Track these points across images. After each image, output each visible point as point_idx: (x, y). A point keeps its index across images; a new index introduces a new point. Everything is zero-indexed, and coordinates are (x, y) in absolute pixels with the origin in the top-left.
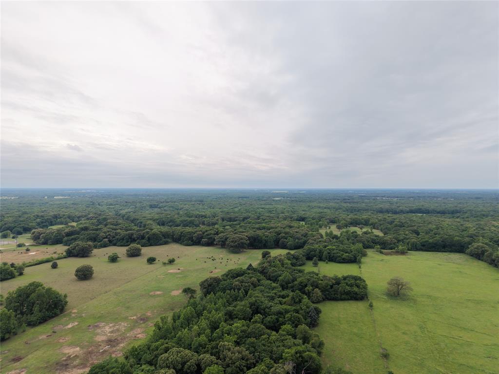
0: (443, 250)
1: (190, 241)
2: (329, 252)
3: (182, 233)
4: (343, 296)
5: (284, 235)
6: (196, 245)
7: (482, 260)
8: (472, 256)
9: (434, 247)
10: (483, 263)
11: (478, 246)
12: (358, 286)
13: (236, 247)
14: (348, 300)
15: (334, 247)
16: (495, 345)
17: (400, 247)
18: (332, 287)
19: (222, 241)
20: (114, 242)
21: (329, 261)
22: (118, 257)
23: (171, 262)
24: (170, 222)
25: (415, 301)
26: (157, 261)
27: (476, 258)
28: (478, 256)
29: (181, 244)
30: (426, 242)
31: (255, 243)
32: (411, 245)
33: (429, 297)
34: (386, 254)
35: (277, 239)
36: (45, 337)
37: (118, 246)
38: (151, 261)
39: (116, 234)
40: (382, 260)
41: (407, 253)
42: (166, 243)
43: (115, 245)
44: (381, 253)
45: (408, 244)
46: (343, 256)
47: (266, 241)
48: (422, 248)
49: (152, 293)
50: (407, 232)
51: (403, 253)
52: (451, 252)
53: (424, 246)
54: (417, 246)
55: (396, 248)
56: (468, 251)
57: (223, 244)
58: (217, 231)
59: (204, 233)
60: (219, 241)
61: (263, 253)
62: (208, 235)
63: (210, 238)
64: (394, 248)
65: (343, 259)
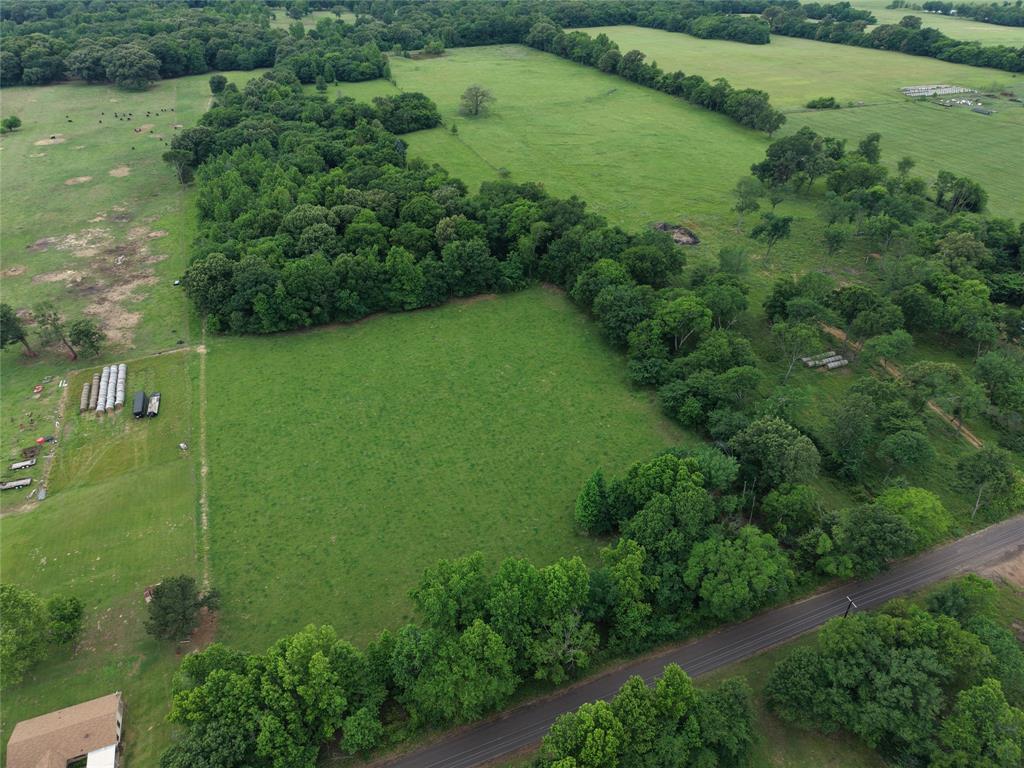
0: (492, 41)
2: (333, 63)
4: (412, 125)
5: (218, 40)
7: (547, 51)
8: (531, 46)
9: (478, 37)
10: (549, 54)
11: (543, 28)
12: (425, 107)
13: (136, 76)
16: (598, 142)
17: (433, 44)
19: (88, 68)
23: (13, 125)
25: (500, 116)
27: (538, 48)
28: (541, 45)
30: (467, 29)
31: (171, 67)
32: (445, 38)
33: (512, 108)
34: (416, 58)
35: (207, 51)
40: (417, 69)
41: (443, 52)
44: (407, 56)
45: (440, 36)
46: (361, 69)
47: (189, 58)
48: (463, 41)
50: (425, 15)
51: (437, 53)
52: (501, 43)
53: (463, 37)
54: (455, 37)
55: (425, 46)
56: (529, 38)
57: (95, 75)
58: (47, 44)
59: (17, 54)
60: (79, 69)
62: (31, 57)
63: (47, 64)
64: (422, 47)
65: (362, 73)
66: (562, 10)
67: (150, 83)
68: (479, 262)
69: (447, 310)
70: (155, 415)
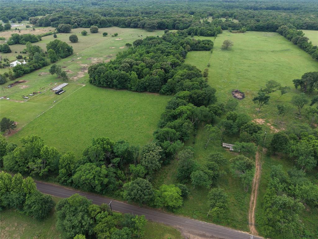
0: (266, 30)
1: (124, 25)
2: (201, 30)
3: (119, 20)
4: (201, 49)
5: (178, 21)
6: (128, 27)
7: (283, 35)
8: (279, 33)
9: (262, 29)
13: (150, 28)
14: (203, 50)
15: (204, 28)
17: (243, 29)
18: (196, 44)
19: (143, 25)
20: (81, 25)
21: (200, 35)
22: (87, 33)
23: (116, 35)
24: (109, 14)
26: (108, 35)
27: (281, 34)
29: (119, 27)
30: (258, 25)
31: (161, 26)
34: (233, 33)
35: (174, 24)
36: (70, 61)
37: (83, 28)
38: (105, 34)
39: (81, 20)
41: (245, 32)
42: (110, 26)
43: (81, 27)
44: (231, 32)
45: (248, 27)
46: (208, 33)
47: (168, 25)
49: (110, 48)
51: (243, 32)
52: (270, 31)
53: (256, 28)
54: (253, 28)
56: (278, 30)
57: (143, 27)
58: (139, 19)
59: (131, 20)
60: (141, 25)
61: (165, 31)
62: (134, 21)
63: (136, 23)
64: (239, 30)
65: (208, 34)
66: (305, 23)
67: (153, 30)
68: (153, 82)
69: (142, 94)
70: (59, 94)
